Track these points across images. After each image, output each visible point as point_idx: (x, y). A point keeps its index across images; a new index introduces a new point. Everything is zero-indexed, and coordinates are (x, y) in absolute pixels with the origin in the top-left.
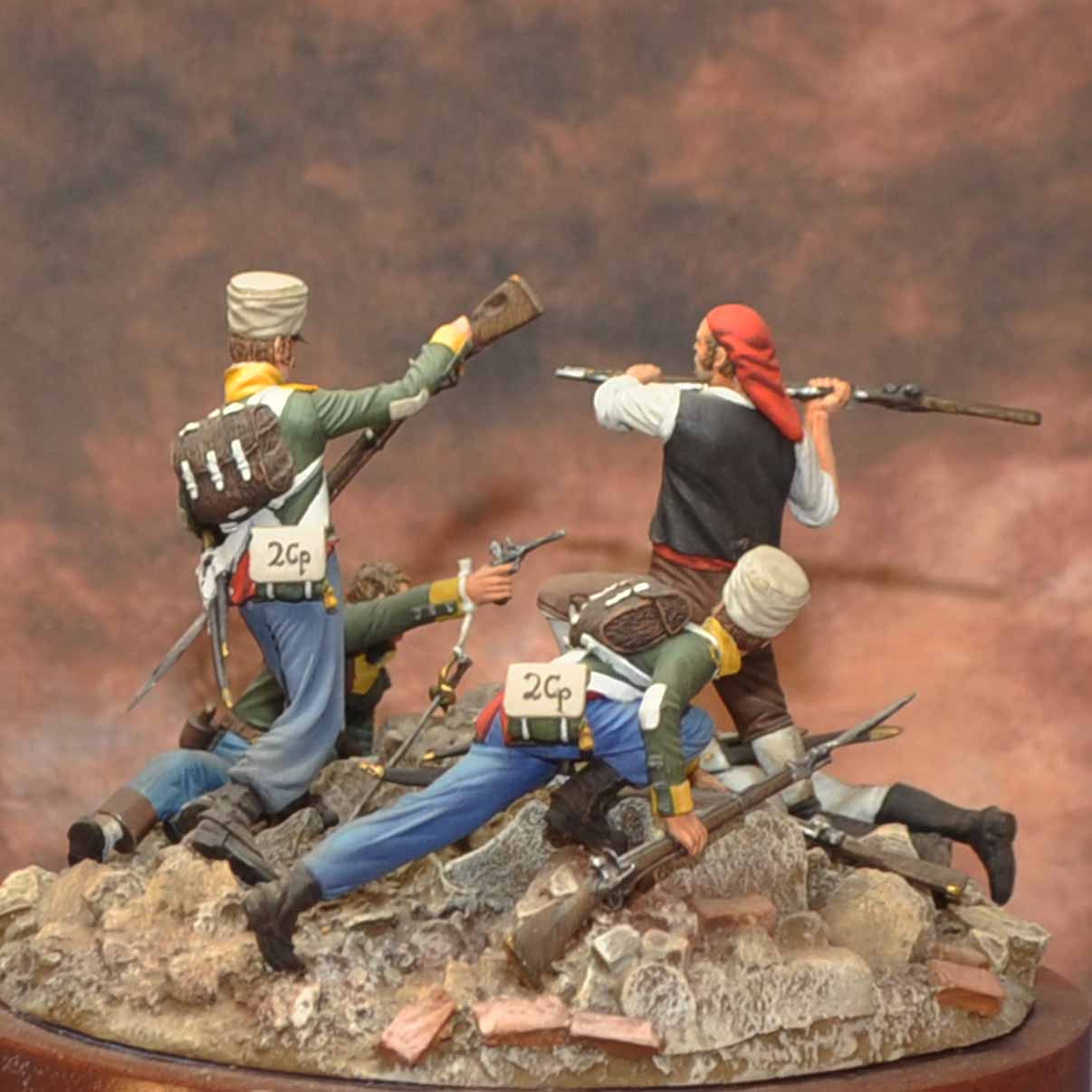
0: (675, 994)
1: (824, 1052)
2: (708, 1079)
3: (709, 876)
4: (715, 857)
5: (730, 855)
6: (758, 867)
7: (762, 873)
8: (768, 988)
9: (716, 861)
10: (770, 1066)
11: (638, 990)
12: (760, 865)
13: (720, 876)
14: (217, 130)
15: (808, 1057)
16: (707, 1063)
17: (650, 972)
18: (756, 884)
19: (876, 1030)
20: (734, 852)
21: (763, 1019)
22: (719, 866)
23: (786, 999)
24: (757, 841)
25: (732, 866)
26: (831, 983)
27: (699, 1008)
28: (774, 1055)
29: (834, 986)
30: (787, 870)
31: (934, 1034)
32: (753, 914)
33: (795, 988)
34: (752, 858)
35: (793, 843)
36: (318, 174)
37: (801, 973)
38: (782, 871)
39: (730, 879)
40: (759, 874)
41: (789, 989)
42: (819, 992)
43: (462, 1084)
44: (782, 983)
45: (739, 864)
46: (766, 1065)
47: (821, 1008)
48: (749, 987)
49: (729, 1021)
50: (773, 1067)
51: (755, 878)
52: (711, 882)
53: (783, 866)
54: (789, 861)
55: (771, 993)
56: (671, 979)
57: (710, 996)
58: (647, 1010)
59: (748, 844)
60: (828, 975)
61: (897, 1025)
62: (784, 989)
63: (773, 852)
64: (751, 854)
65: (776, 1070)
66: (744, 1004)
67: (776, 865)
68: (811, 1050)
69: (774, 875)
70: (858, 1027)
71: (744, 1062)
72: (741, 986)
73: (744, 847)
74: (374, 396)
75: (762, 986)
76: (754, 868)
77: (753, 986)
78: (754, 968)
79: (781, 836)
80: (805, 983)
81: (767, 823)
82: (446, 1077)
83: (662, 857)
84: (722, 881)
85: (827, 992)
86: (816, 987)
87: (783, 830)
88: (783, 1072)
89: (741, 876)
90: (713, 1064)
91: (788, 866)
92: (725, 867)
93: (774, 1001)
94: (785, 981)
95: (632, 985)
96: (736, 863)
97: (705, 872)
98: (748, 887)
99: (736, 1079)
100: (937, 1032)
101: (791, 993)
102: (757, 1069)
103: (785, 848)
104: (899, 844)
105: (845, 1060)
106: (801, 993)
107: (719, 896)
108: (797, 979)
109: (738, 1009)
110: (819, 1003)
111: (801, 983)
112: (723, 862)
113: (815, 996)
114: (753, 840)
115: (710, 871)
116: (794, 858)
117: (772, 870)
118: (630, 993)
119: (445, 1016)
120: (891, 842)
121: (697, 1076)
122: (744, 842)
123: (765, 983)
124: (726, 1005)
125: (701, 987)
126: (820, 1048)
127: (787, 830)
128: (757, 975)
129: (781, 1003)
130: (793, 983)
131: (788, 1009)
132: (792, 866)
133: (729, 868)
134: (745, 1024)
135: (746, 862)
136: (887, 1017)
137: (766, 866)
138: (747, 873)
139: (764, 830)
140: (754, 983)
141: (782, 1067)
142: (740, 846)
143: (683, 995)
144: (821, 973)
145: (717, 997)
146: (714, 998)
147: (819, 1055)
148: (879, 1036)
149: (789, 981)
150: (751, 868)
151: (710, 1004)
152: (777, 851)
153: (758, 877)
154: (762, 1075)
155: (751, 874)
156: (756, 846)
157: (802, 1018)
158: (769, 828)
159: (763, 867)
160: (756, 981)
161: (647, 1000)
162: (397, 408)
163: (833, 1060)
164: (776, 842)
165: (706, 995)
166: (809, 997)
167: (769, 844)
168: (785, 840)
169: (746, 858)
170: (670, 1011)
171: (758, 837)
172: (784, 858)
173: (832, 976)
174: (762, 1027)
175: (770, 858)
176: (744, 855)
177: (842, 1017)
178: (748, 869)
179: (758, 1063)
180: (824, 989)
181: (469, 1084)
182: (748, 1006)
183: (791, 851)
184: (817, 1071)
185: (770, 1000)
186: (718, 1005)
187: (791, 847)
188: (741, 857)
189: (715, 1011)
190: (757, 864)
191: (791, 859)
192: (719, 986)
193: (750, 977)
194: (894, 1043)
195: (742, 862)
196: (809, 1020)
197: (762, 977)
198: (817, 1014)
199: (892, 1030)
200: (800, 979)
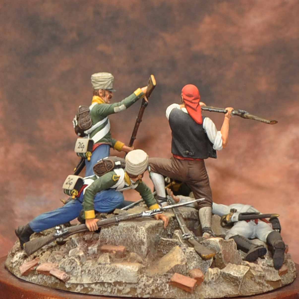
0: (77, 267)
1: (119, 291)
2: (80, 291)
3: (114, 239)
4: (116, 234)
5: (121, 234)
6: (129, 239)
7: (130, 241)
8: (103, 270)
9: (117, 235)
10: (101, 291)
11: (69, 264)
12: (130, 238)
13: (118, 240)
14: (73, 36)
15: (113, 291)
16: (81, 287)
17: (71, 260)
18: (128, 244)
19: (140, 288)
20: (122, 234)
21: (99, 278)
22: (118, 237)
23: (107, 274)
24: (130, 232)
25: (122, 238)
26: (121, 272)
27: (82, 271)
28: (103, 289)
29: (122, 273)
30: (138, 241)
31: (164, 293)
32: (115, 250)
33: (110, 271)
34: (128, 236)
35: (140, 234)
36: (101, 47)
37: (113, 268)
38: (136, 241)
39: (121, 241)
40: (129, 241)
41: (109, 271)
42: (117, 273)
43: (34, 282)
44: (106, 270)
45: (124, 237)
46: (99, 291)
47: (117, 278)
48: (97, 268)
49: (90, 277)
50: (102, 292)
51: (128, 242)
52: (115, 241)
53: (136, 240)
54: (138, 239)
55: (103, 271)
56: (75, 263)
57: (85, 269)
58: (71, 270)
59: (127, 232)
60: (120, 269)
61: (148, 288)
62: (107, 270)
63: (134, 235)
64: (128, 235)
65: (102, 293)
66: (95, 273)
67: (134, 239)
68: (115, 290)
69: (134, 241)
70: (133, 286)
71: (92, 289)
72: (95, 268)
73: (126, 233)
74: (111, 106)
75: (101, 269)
76: (128, 239)
77: (98, 269)
78: (100, 264)
79: (137, 231)
80: (114, 270)
81: (134, 227)
82: (31, 280)
83: (80, 230)
84: (118, 241)
85: (120, 274)
86: (117, 272)
87: (138, 230)
88: (105, 294)
89: (125, 241)
90: (82, 288)
91: (138, 240)
92: (119, 237)
93: (103, 274)
94: (108, 269)
95: (67, 263)
96: (123, 237)
97: (113, 238)
98: (126, 244)
99: (90, 293)
100: (166, 293)
101: (109, 272)
102: (96, 291)
103: (137, 235)
104: (215, 243)
105: (125, 294)
106: (112, 273)
107: (116, 245)
108: (111, 269)
109: (93, 274)
110: (117, 277)
111: (112, 270)
112: (119, 236)
113: (116, 274)
114: (128, 231)
115: (115, 238)
116: (140, 238)
117: (133, 241)
118: (67, 265)
119: (34, 265)
120: (213, 242)
121: (77, 290)
122: (126, 231)
123: (102, 268)
124: (90, 272)
125: (84, 267)
126: (118, 289)
127: (139, 230)
128: (100, 266)
129: (105, 275)
130: (110, 270)
131: (107, 277)
132: (139, 240)
133: (120, 238)
134: (94, 279)
135: (126, 237)
136: (144, 285)
137: (131, 239)
138: (126, 240)
139: (132, 229)
140: (98, 268)
141: (105, 293)
142: (124, 233)
143: (78, 268)
144: (118, 269)
145: (87, 270)
146: (86, 270)
147: (117, 291)
148: (141, 290)
149: (109, 269)
150: (127, 239)
151: (85, 271)
152: (135, 235)
153: (129, 242)
154: (97, 293)
155: (127, 240)
156: (129, 233)
157: (111, 280)
158: (134, 228)
159: (130, 239)
160: (99, 267)
161: (71, 267)
162: (116, 109)
163: (121, 293)
164: (135, 232)
165: (84, 269)
166: (114, 274)
167: (133, 233)
168: (138, 233)
169: (126, 236)
170: (75, 272)
171: (130, 231)
172: (137, 238)
173: (121, 270)
174: (98, 280)
175: (133, 237)
176: (125, 235)
177: (124, 282)
178: (126, 239)
179: (97, 289)
180: (119, 273)
181: (35, 283)
182: (95, 274)
183: (139, 236)
184: (116, 296)
185: (102, 273)
186: (87, 272)
187: (139, 235)
188: (124, 235)
189: (86, 273)
190: (129, 238)
191: (139, 238)
192: (88, 267)
193: (98, 266)
194: (145, 293)
195: (125, 237)
196: (113, 281)
197: (101, 267)
198: (116, 279)
199: (145, 289)
200: (112, 269)
